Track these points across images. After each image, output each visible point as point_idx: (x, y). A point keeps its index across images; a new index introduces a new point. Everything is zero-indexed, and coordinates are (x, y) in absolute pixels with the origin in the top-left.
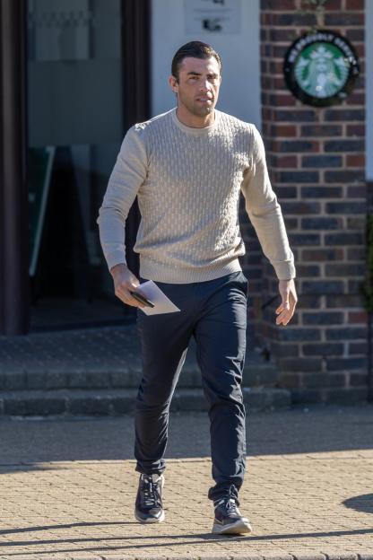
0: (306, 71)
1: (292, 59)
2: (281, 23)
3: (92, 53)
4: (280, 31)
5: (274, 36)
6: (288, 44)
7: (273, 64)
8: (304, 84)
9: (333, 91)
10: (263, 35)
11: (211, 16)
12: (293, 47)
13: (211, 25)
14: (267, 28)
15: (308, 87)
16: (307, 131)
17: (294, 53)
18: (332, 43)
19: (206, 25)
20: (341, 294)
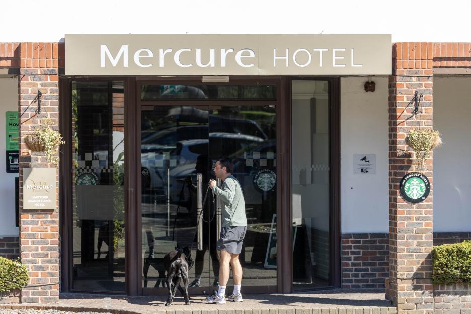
0: (409, 188)
1: (403, 183)
2: (399, 169)
3: (312, 182)
4: (399, 172)
5: (395, 174)
6: (402, 177)
7: (395, 186)
8: (408, 194)
9: (420, 197)
10: (390, 174)
11: (364, 167)
12: (403, 179)
13: (364, 171)
14: (393, 171)
15: (409, 195)
16: (409, 213)
17: (404, 181)
18: (419, 177)
19: (362, 170)
20: (423, 278)
